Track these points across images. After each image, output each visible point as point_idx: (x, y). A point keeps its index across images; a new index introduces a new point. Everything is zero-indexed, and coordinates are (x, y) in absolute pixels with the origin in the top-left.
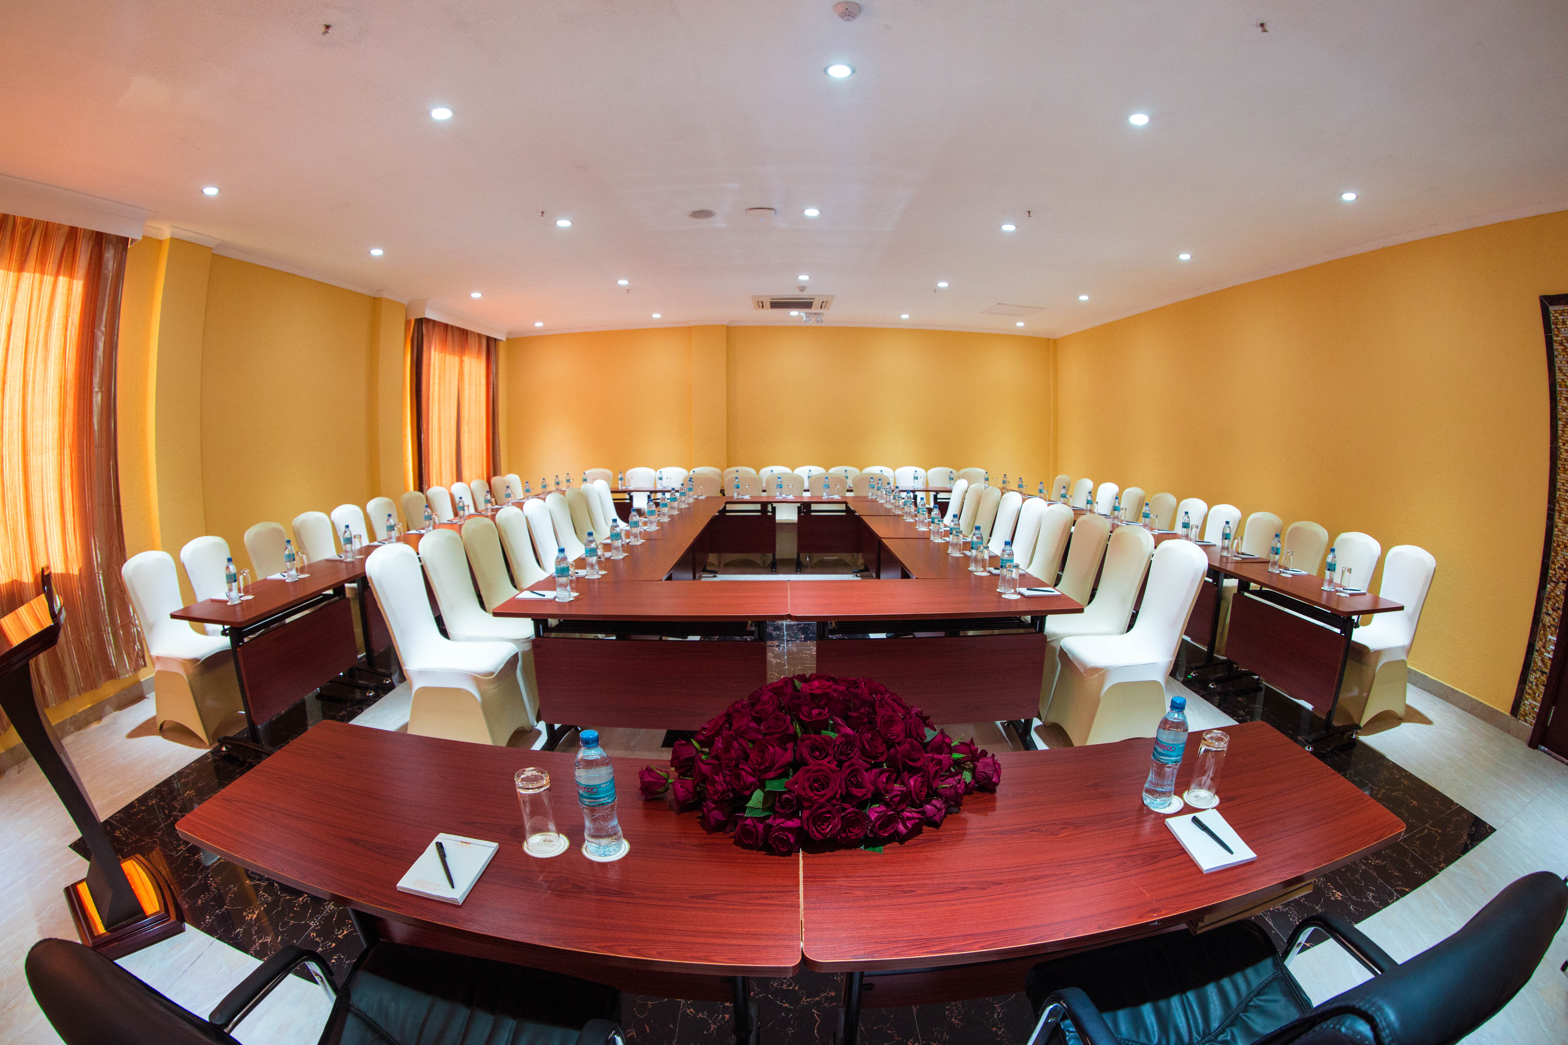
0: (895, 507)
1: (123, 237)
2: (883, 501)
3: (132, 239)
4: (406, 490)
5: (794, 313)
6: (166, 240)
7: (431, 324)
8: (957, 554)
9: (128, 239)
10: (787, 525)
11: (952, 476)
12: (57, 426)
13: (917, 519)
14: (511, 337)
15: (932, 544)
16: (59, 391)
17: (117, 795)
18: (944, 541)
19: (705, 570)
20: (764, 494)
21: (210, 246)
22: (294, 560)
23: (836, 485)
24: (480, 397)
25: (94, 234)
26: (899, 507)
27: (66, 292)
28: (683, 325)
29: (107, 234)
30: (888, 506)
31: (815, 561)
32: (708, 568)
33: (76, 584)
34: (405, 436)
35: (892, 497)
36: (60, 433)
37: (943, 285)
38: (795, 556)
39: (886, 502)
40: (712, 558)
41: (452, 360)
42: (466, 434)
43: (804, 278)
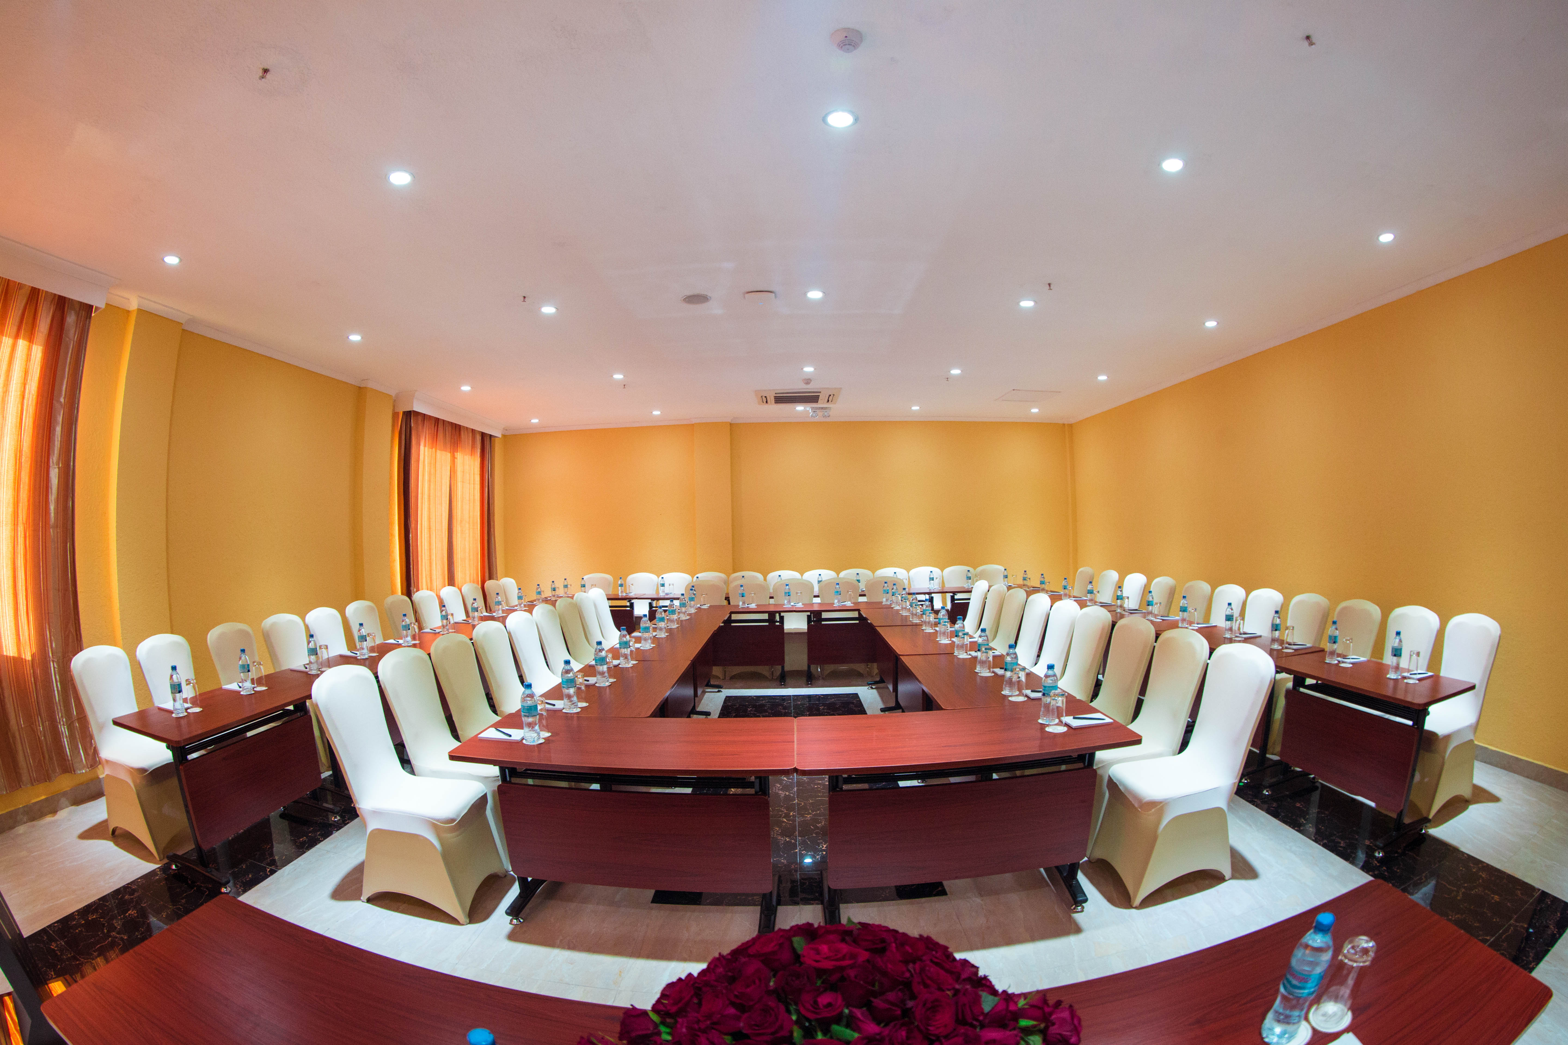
0: (912, 614)
1: (87, 304)
2: (898, 608)
3: (96, 308)
4: (393, 592)
5: (800, 408)
6: (134, 311)
7: (420, 418)
8: (985, 673)
9: (93, 306)
10: (797, 635)
11: (970, 575)
12: (12, 500)
13: (937, 629)
14: (507, 433)
15: (955, 660)
16: (14, 462)
17: (59, 902)
18: (970, 657)
19: (708, 685)
20: (772, 601)
21: (181, 322)
22: (249, 671)
23: (848, 592)
24: (474, 496)
25: (57, 297)
26: (916, 615)
27: (24, 357)
28: (685, 423)
29: (70, 299)
30: (905, 613)
31: (826, 672)
32: (712, 683)
33: (29, 671)
34: (392, 535)
35: (908, 603)
36: (14, 508)
37: (956, 372)
38: (806, 668)
39: (902, 608)
40: (717, 671)
41: (444, 457)
42: (459, 535)
43: (809, 369)
